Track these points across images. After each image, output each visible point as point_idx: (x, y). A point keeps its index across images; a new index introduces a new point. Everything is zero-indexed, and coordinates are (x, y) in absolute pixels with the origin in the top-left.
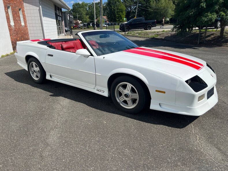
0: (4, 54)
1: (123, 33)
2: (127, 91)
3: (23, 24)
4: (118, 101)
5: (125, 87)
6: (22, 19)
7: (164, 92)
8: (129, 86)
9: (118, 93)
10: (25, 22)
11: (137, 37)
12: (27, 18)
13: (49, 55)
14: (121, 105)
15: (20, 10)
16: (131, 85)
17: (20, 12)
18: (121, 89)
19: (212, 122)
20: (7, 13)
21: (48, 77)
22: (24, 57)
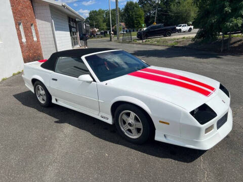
0: (16, 72)
1: (141, 41)
2: (131, 120)
3: (35, 39)
4: (123, 129)
5: (128, 115)
6: (34, 34)
7: (168, 124)
8: (133, 114)
9: (122, 121)
10: (38, 37)
11: (155, 45)
12: (39, 33)
13: (53, 79)
14: (126, 133)
15: (32, 25)
16: (135, 114)
17: (33, 28)
18: (125, 117)
19: (224, 153)
20: (18, 30)
21: (54, 101)
22: (31, 80)
